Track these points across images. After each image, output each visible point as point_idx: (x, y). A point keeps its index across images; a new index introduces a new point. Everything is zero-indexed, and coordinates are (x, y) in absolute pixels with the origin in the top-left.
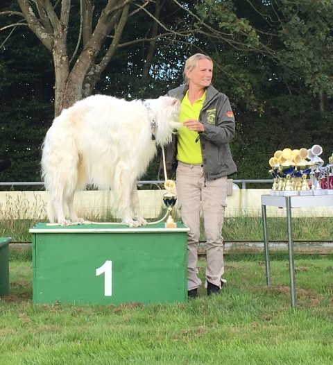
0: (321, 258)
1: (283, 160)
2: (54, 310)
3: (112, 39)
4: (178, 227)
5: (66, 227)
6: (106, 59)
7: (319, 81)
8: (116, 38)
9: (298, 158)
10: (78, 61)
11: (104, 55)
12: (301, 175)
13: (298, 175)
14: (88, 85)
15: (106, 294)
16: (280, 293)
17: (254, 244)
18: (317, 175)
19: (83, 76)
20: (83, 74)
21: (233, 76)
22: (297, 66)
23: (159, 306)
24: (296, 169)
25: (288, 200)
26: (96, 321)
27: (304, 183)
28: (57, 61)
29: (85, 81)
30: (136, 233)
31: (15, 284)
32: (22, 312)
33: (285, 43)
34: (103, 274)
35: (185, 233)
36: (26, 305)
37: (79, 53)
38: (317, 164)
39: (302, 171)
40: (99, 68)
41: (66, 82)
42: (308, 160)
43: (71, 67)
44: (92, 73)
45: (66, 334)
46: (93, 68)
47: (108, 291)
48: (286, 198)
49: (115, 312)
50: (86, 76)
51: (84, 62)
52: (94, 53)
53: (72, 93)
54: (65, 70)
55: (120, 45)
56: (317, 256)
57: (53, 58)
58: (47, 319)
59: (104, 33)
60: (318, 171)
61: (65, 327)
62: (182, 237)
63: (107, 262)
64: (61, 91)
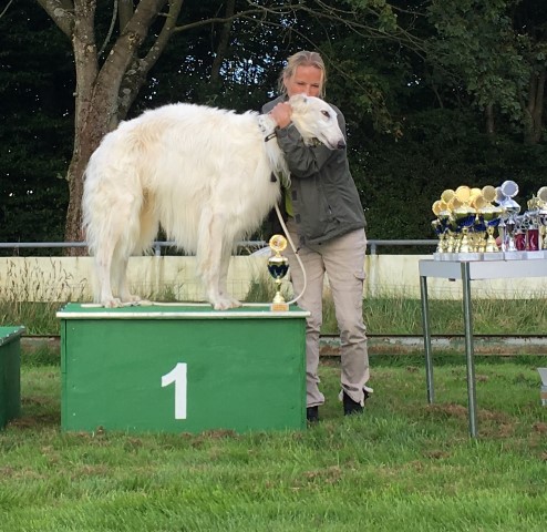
0: (504, 362)
1: (457, 203)
2: (96, 441)
3: (166, 18)
4: (290, 310)
5: (112, 309)
6: (156, 49)
7: (489, 86)
8: (171, 16)
9: (479, 200)
10: (112, 52)
11: (152, 44)
12: (485, 229)
13: (480, 228)
14: (127, 91)
15: (177, 417)
16: (449, 415)
17: (398, 339)
18: (511, 228)
19: (120, 76)
20: (121, 73)
21: (354, 78)
22: (454, 63)
23: (262, 435)
24: (477, 218)
25: (465, 267)
26: (165, 460)
27: (489, 241)
28: (79, 52)
29: (124, 85)
30: (225, 320)
31: (28, 401)
32: (46, 444)
33: (437, 26)
34: (173, 384)
35: (303, 319)
36: (51, 433)
37: (113, 41)
38: (511, 211)
39: (486, 222)
40: (144, 64)
41: (93, 85)
42: (497, 205)
43: (101, 63)
44: (134, 72)
45: (120, 478)
46: (135, 64)
47: (181, 412)
48: (463, 264)
49: (194, 445)
50: (125, 76)
51: (121, 54)
52: (138, 40)
53: (103, 103)
54: (92, 66)
55: (177, 29)
56: (496, 359)
57: (72, 48)
58: (86, 456)
59: (154, 9)
60: (511, 222)
61: (118, 468)
62: (298, 325)
63: (179, 365)
64: (86, 100)
